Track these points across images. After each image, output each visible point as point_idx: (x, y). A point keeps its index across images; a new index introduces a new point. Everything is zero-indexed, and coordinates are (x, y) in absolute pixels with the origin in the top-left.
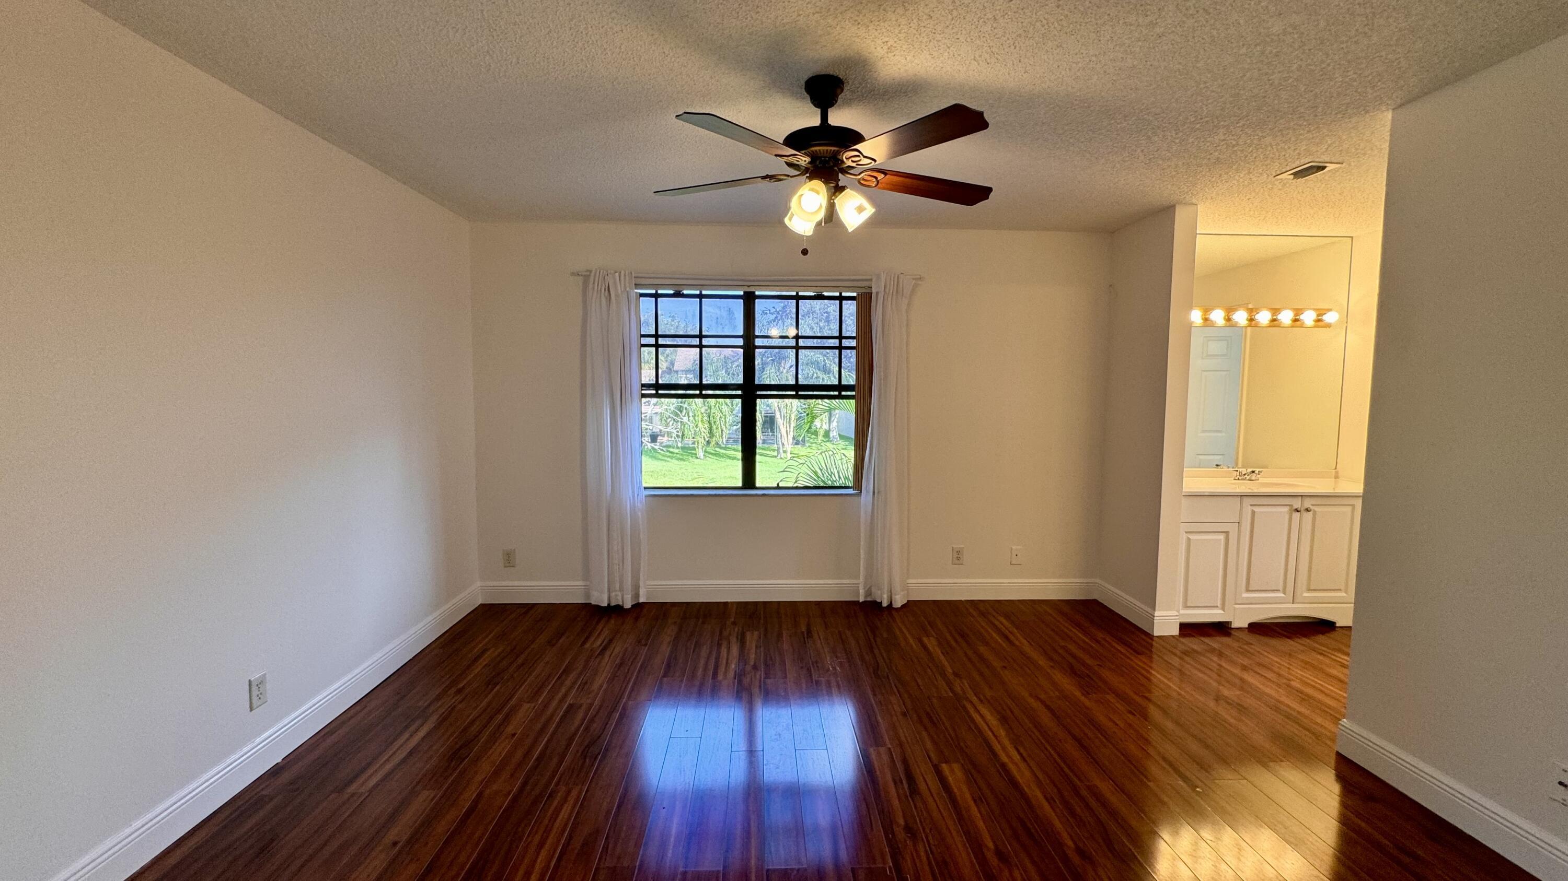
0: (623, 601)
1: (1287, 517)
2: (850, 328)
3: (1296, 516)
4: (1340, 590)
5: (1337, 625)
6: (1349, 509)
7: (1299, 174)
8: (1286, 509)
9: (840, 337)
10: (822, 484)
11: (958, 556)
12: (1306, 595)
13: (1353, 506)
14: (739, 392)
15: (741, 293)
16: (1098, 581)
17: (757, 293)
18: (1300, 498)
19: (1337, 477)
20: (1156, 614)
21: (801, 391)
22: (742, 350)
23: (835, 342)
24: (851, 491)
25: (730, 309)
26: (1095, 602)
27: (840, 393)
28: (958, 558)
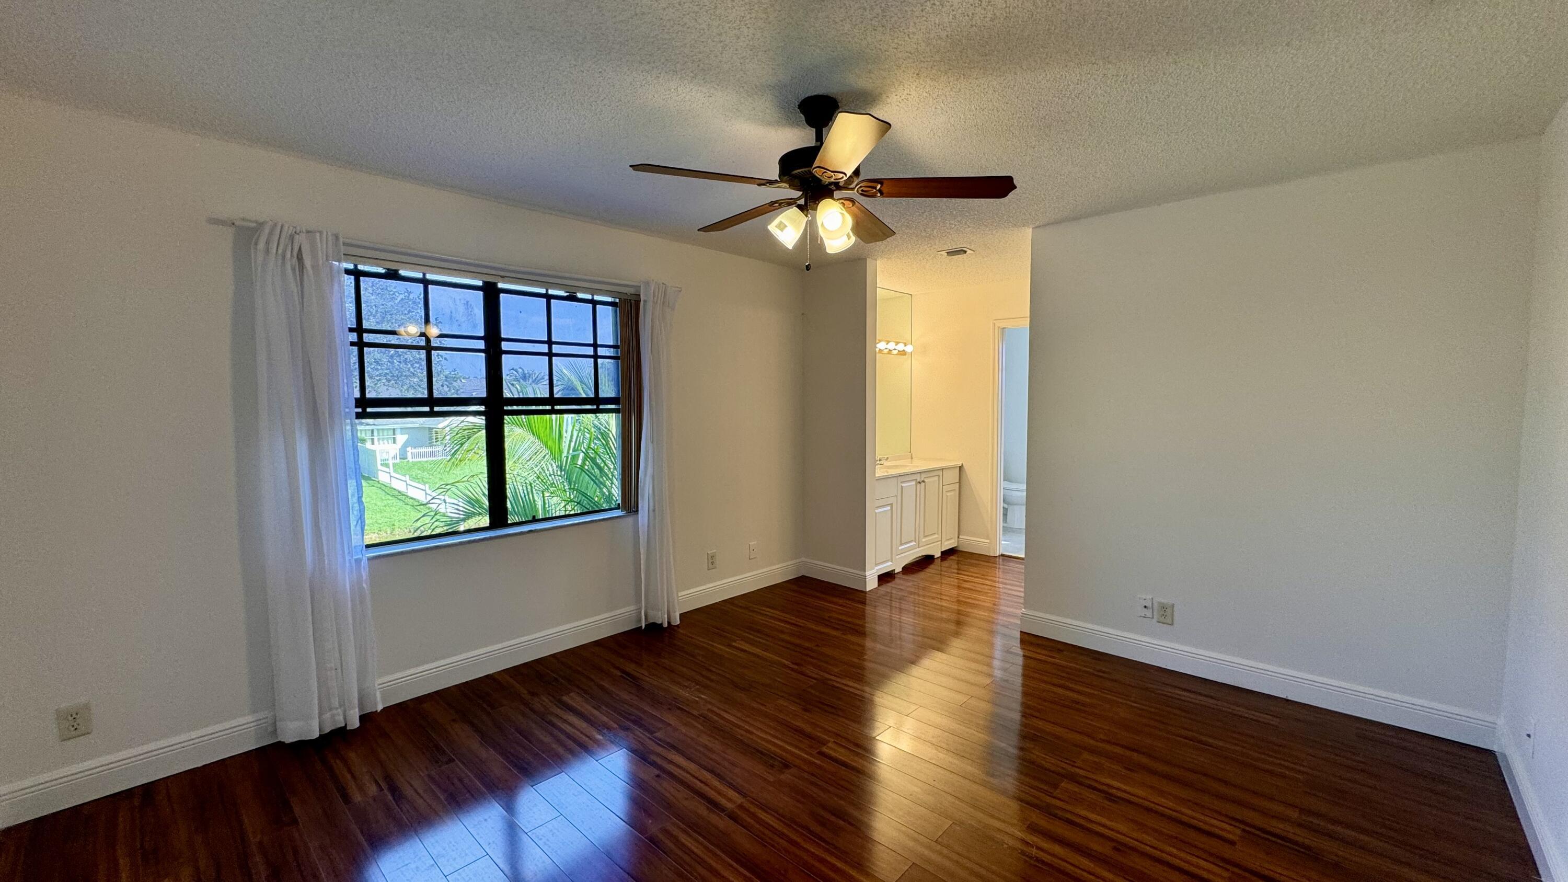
0: (345, 719)
1: (915, 487)
2: (607, 334)
3: (919, 485)
4: (935, 533)
5: (936, 557)
6: (936, 478)
7: (950, 253)
8: (914, 483)
9: (595, 345)
10: (597, 509)
11: (712, 561)
12: (924, 540)
13: (939, 476)
14: (482, 408)
15: (480, 283)
16: (804, 559)
17: (500, 285)
18: (919, 475)
19: (912, 458)
20: (867, 573)
21: (557, 405)
22: (483, 355)
23: (590, 350)
24: (618, 513)
25: (467, 302)
26: (803, 577)
27: (598, 407)
28: (712, 563)
